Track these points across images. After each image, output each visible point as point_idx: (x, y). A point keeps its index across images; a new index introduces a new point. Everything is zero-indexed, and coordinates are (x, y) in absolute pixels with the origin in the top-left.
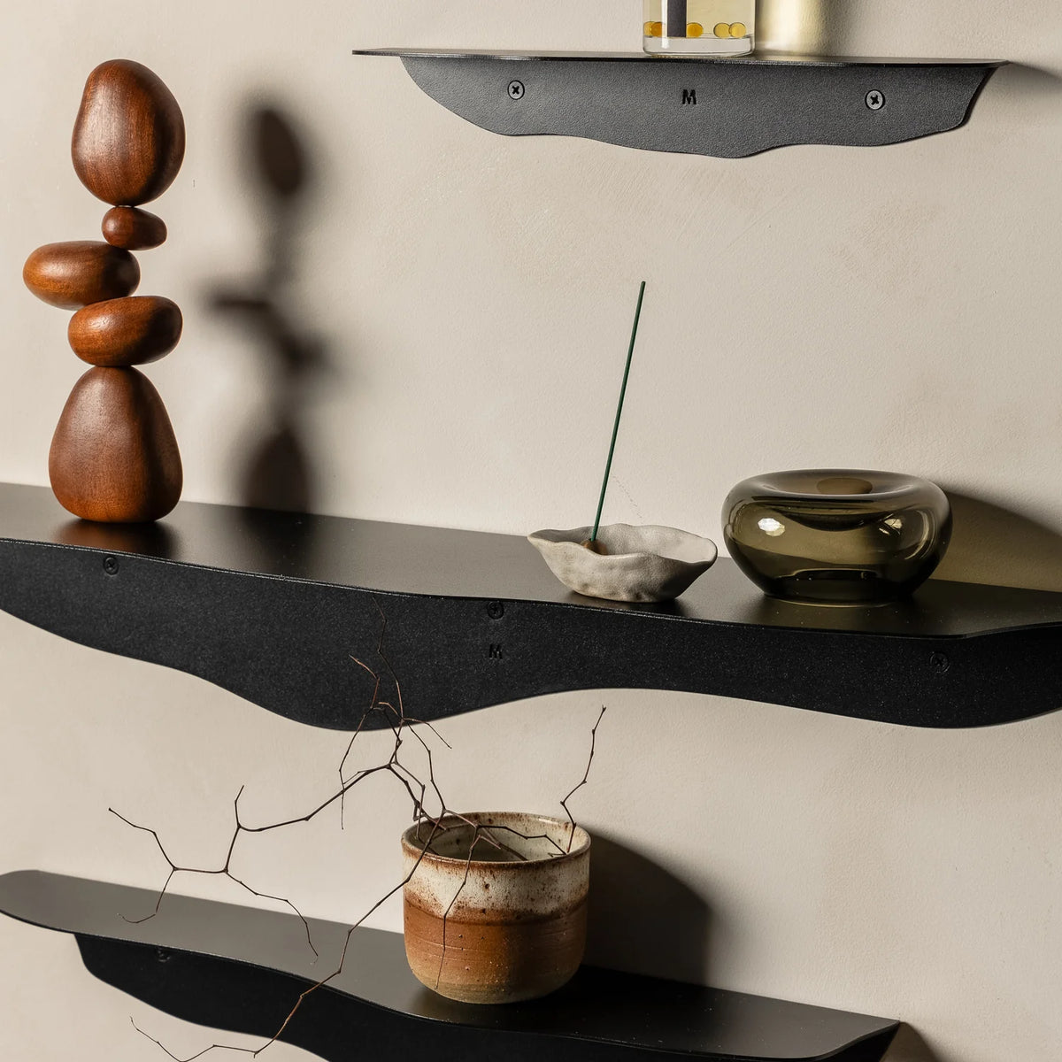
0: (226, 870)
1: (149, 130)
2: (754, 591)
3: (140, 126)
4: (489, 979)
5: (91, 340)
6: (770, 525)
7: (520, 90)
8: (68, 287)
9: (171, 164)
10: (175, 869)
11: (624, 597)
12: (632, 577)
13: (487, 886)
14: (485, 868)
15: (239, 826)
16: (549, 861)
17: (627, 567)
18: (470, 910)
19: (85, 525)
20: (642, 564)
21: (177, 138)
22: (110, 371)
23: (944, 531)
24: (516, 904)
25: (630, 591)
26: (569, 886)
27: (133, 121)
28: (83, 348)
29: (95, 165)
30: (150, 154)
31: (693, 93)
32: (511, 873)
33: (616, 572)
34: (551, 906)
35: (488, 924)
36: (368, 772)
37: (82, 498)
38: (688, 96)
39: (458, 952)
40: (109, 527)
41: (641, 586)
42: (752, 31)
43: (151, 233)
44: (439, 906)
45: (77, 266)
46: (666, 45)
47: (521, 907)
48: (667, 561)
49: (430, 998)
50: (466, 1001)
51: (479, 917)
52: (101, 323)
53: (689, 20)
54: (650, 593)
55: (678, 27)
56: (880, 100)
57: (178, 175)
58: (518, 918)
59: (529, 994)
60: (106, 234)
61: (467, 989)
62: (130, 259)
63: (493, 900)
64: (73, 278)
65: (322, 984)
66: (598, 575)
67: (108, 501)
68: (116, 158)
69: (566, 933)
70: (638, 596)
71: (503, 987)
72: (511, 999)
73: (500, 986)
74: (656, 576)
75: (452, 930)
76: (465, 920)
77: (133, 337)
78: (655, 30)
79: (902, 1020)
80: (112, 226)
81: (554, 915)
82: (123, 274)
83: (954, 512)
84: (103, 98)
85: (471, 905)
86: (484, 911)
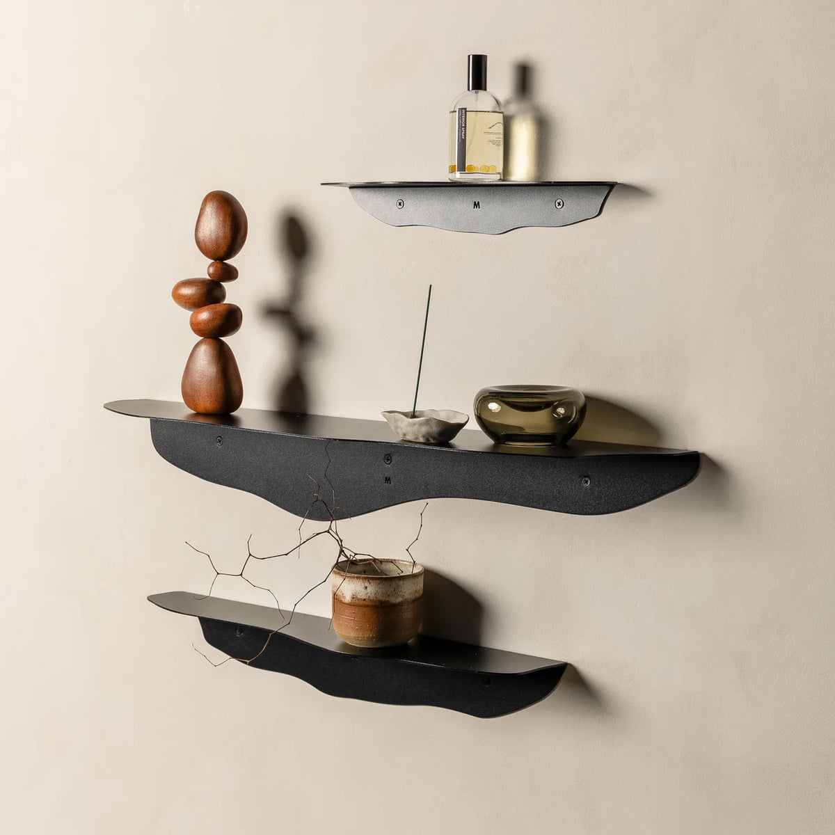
0: (241, 575)
1: (229, 223)
2: (490, 442)
3: (224, 221)
4: (368, 634)
5: (199, 323)
6: (494, 406)
7: (402, 204)
8: (189, 299)
9: (239, 240)
10: (218, 574)
11: (422, 440)
12: (424, 429)
13: (366, 588)
14: (365, 578)
15: (250, 555)
16: (398, 577)
17: (421, 424)
18: (358, 599)
19: (198, 414)
20: (428, 422)
21: (243, 228)
22: (209, 340)
23: (582, 411)
24: (380, 597)
25: (424, 436)
26: (410, 591)
27: (221, 219)
28: (197, 328)
29: (203, 240)
30: (229, 234)
31: (478, 203)
32: (378, 582)
33: (416, 426)
34: (399, 600)
35: (367, 606)
36: (318, 534)
37: (194, 401)
38: (476, 205)
39: (353, 620)
40: (207, 415)
41: (428, 433)
42: (501, 171)
43: (231, 274)
44: (344, 597)
45: (194, 289)
46: (458, 176)
47: (383, 599)
48: (440, 422)
49: (345, 646)
50: (358, 646)
51: (362, 603)
52: (204, 315)
53: (467, 164)
54: (434, 438)
55: (462, 167)
56: (561, 203)
57: (244, 246)
58: (381, 604)
59: (386, 644)
60: (210, 275)
61: (357, 639)
62: (221, 286)
63: (369, 594)
64: (192, 295)
65: (276, 632)
66: (409, 429)
67: (207, 403)
68: (213, 237)
69: (407, 615)
70: (428, 439)
71: (374, 638)
72: (378, 645)
73: (373, 638)
74: (435, 429)
75: (349, 610)
76: (356, 604)
77: (217, 322)
78: (452, 170)
79: (568, 662)
80: (211, 270)
81: (400, 604)
82: (217, 293)
83: (587, 404)
84: (210, 210)
85: (359, 597)
86: (365, 600)
